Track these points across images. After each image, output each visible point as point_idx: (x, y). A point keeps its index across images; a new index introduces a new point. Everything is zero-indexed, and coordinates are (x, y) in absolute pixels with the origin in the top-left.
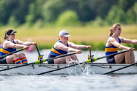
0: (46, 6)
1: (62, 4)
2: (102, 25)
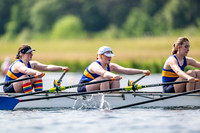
0: (36, 9)
1: (59, 6)
2: (117, 37)
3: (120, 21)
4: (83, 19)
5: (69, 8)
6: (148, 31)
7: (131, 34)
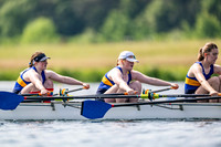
3: (98, 24)
4: (56, 21)
5: (40, 10)
6: (129, 35)
7: (109, 39)
